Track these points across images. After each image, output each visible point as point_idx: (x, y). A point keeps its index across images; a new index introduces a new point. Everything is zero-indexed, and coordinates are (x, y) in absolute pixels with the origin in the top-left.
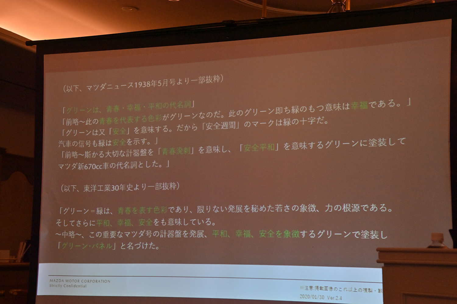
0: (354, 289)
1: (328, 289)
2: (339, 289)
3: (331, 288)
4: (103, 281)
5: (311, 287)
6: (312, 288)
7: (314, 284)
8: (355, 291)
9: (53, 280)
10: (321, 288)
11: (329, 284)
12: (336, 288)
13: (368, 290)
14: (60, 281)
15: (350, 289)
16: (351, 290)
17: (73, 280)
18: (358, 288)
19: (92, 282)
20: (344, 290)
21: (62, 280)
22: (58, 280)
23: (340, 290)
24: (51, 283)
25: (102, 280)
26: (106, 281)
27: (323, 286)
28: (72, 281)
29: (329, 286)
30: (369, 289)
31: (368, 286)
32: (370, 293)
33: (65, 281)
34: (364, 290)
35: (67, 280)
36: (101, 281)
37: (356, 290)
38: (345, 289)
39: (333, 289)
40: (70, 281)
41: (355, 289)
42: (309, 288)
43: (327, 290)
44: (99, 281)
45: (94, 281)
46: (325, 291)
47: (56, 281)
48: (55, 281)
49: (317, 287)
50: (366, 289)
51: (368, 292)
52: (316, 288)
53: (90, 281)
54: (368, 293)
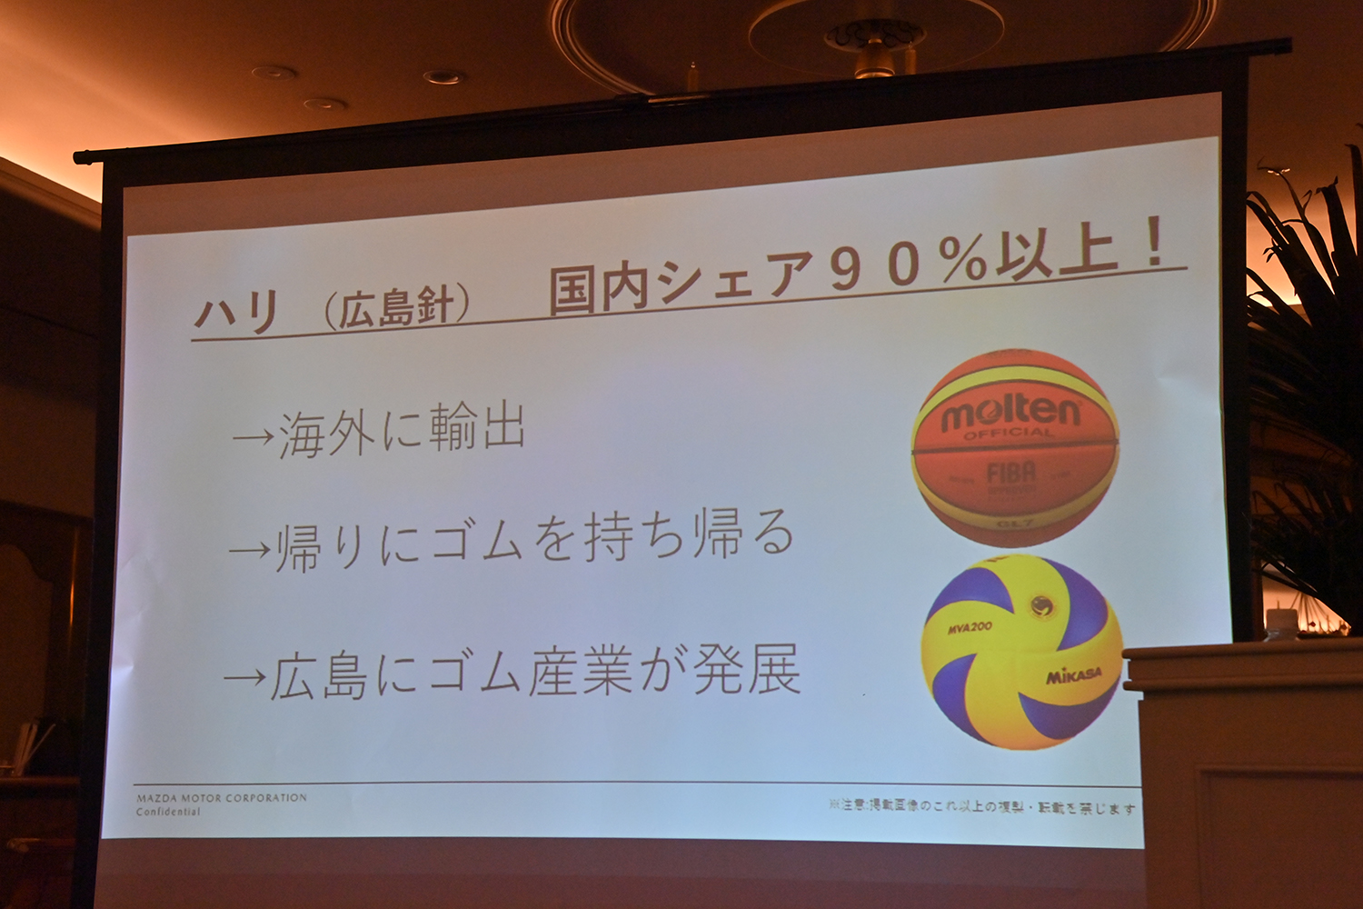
0: (975, 805)
1: (906, 806)
2: (933, 805)
3: (914, 803)
4: (285, 797)
5: (859, 802)
6: (861, 805)
7: (868, 794)
8: (978, 811)
9: (147, 797)
10: (887, 804)
11: (908, 794)
12: (926, 802)
13: (1011, 807)
14: (166, 798)
15: (965, 806)
16: (967, 808)
17: (203, 796)
18: (984, 802)
19: (255, 800)
20: (948, 808)
21: (171, 797)
22: (159, 796)
23: (939, 807)
24: (142, 804)
25: (283, 795)
26: (294, 798)
27: (892, 798)
28: (201, 798)
29: (908, 799)
30: (1015, 804)
31: (1011, 795)
32: (1019, 813)
33: (179, 798)
34: (999, 805)
35: (186, 796)
36: (280, 797)
37: (980, 808)
38: (951, 806)
39: (919, 806)
40: (195, 798)
41: (978, 805)
42: (853, 805)
43: (901, 809)
44: (276, 798)
45: (260, 798)
46: (899, 811)
47: (155, 798)
48: (151, 798)
49: (877, 801)
50: (1006, 804)
51: (1012, 812)
52: (873, 803)
53: (249, 798)
54: (1012, 815)
